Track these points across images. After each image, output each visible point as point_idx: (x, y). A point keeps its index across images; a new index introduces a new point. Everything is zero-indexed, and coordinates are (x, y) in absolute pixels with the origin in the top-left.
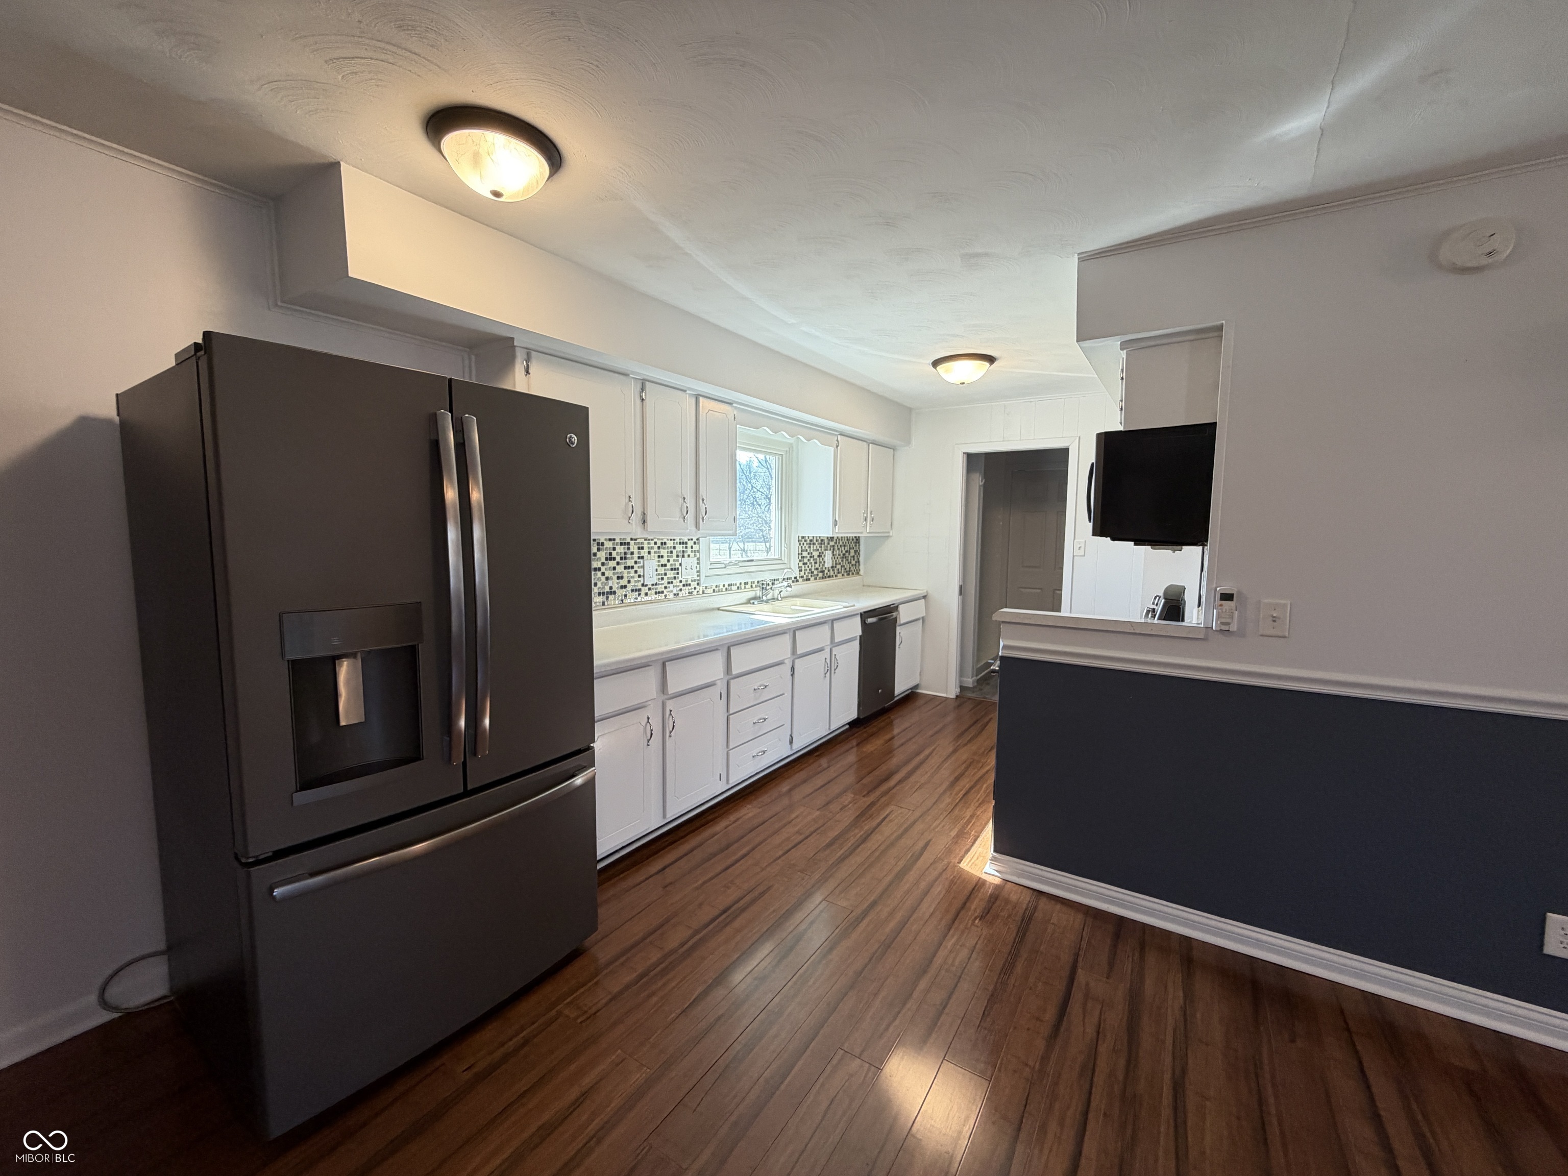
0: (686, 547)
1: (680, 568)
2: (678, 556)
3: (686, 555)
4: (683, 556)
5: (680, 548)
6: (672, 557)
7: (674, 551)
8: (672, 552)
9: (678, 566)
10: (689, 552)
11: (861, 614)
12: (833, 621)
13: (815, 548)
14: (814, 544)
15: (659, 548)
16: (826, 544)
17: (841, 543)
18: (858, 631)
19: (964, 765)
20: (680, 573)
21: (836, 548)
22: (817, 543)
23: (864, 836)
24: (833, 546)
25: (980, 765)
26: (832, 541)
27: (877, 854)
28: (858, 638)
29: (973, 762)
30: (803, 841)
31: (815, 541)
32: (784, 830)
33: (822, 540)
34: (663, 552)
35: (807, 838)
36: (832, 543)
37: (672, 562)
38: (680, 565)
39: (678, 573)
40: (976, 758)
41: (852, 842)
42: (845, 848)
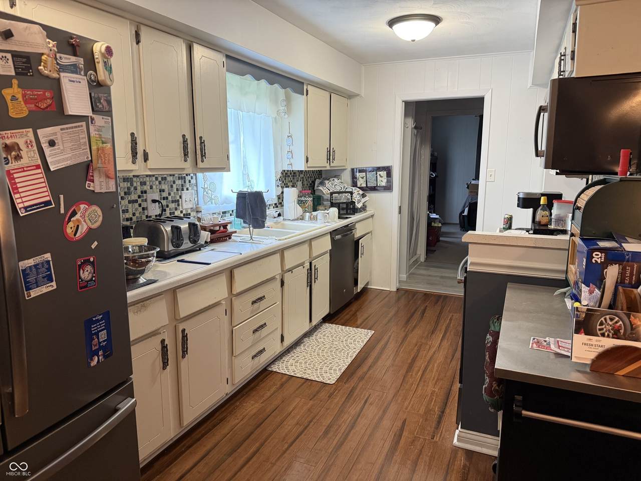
0: (185, 182)
1: (180, 200)
2: (177, 190)
3: (185, 189)
4: (183, 190)
5: (179, 182)
6: (172, 191)
7: (174, 186)
8: (172, 186)
9: (178, 198)
10: (188, 186)
11: (330, 232)
12: (311, 240)
13: (289, 180)
14: (289, 176)
15: (160, 183)
16: (297, 176)
17: (308, 175)
18: (329, 247)
19: (416, 348)
20: (180, 205)
21: (305, 179)
22: (290, 176)
23: (352, 421)
24: (303, 178)
25: (428, 347)
26: (302, 174)
27: (366, 438)
28: (329, 251)
29: (421, 345)
30: (303, 432)
31: (289, 174)
32: (285, 423)
33: (294, 173)
34: (164, 187)
35: (306, 428)
36: (302, 176)
37: (172, 194)
38: (181, 197)
39: (178, 205)
40: (424, 341)
41: (344, 428)
42: (340, 435)
